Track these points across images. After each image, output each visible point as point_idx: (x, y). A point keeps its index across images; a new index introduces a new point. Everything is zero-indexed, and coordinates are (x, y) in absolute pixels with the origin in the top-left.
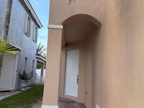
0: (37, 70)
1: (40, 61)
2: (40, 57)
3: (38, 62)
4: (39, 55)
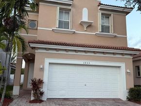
0: (11, 75)
2: (13, 65)
3: (12, 69)
4: (12, 64)
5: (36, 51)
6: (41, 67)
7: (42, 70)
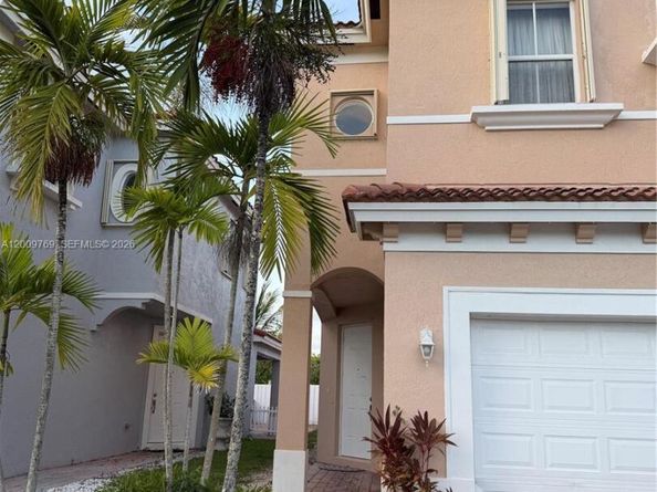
0: (256, 386)
1: (266, 353)
3: (260, 357)
4: (261, 334)
5: (387, 247)
6: (427, 340)
7: (432, 355)
